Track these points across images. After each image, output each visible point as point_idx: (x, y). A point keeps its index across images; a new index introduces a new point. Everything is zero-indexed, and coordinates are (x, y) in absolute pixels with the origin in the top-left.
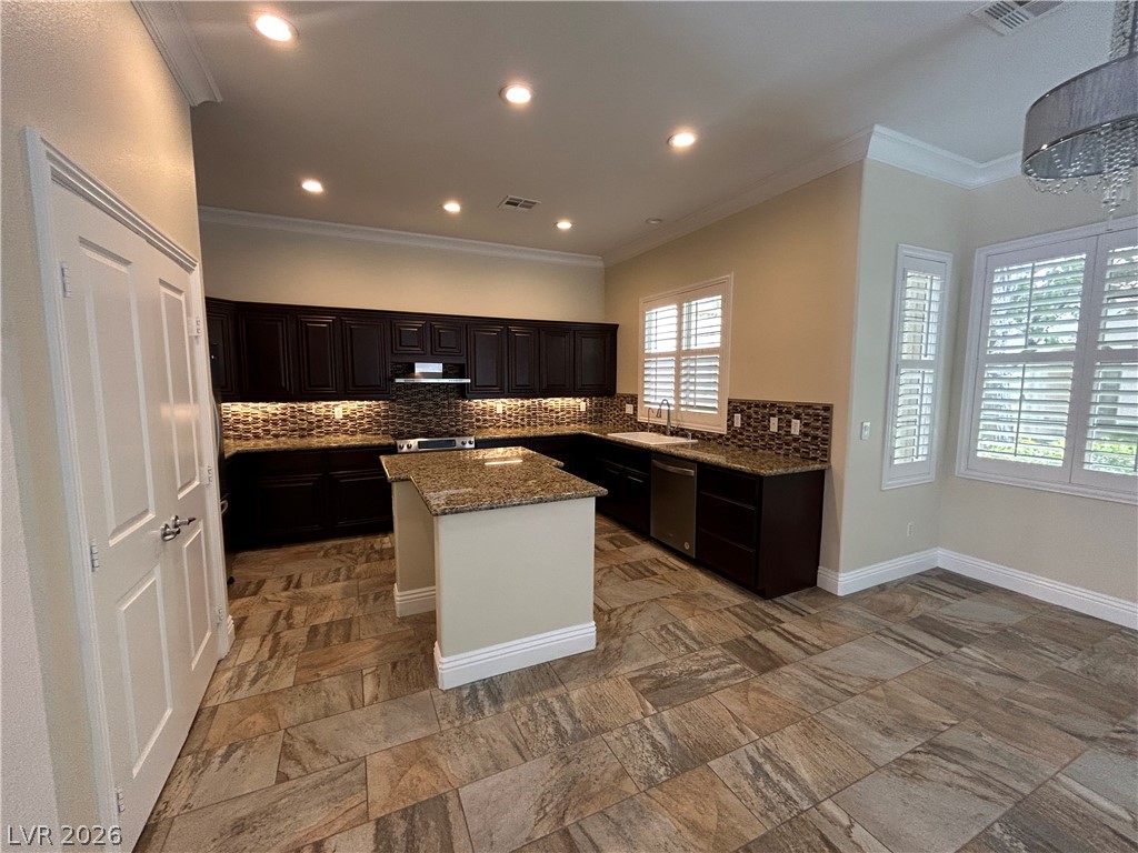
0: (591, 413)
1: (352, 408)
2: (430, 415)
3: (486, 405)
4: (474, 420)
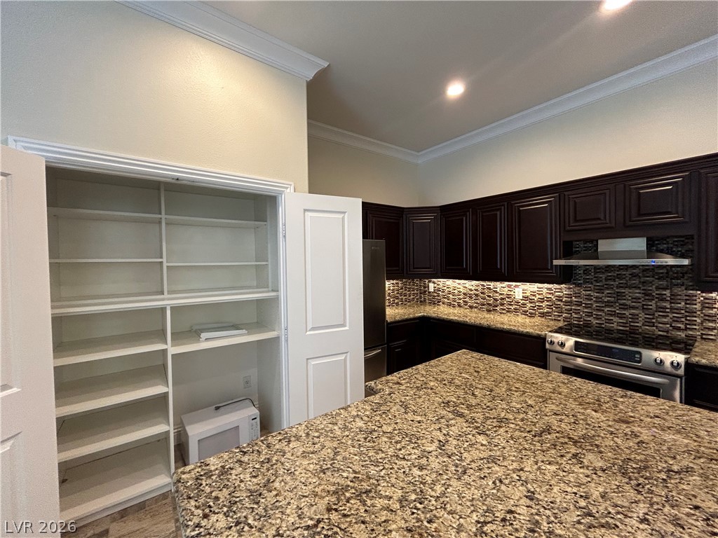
1: (532, 290)
2: (633, 308)
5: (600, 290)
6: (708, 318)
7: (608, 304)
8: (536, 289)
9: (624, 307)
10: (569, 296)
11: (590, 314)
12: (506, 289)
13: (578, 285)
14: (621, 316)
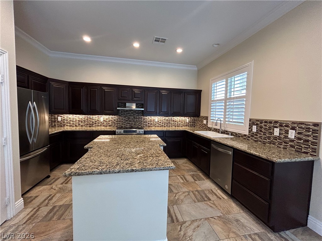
0: (191, 123)
1: (106, 118)
2: (132, 121)
3: (151, 119)
4: (147, 124)
5: (125, 117)
6: (144, 122)
7: (127, 121)
8: (108, 118)
9: (130, 121)
10: (117, 119)
11: (122, 124)
12: (97, 118)
13: (120, 116)
14: (129, 124)
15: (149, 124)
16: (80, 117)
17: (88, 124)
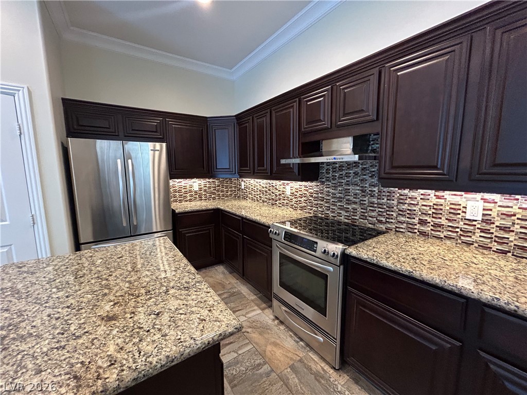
3: (442, 201)
4: (416, 221)
6: (401, 213)
7: (339, 199)
8: (298, 187)
9: (349, 202)
10: (317, 192)
11: (328, 208)
12: (282, 186)
13: (323, 183)
14: (347, 210)
15: (423, 222)
16: (261, 184)
17: (270, 200)
